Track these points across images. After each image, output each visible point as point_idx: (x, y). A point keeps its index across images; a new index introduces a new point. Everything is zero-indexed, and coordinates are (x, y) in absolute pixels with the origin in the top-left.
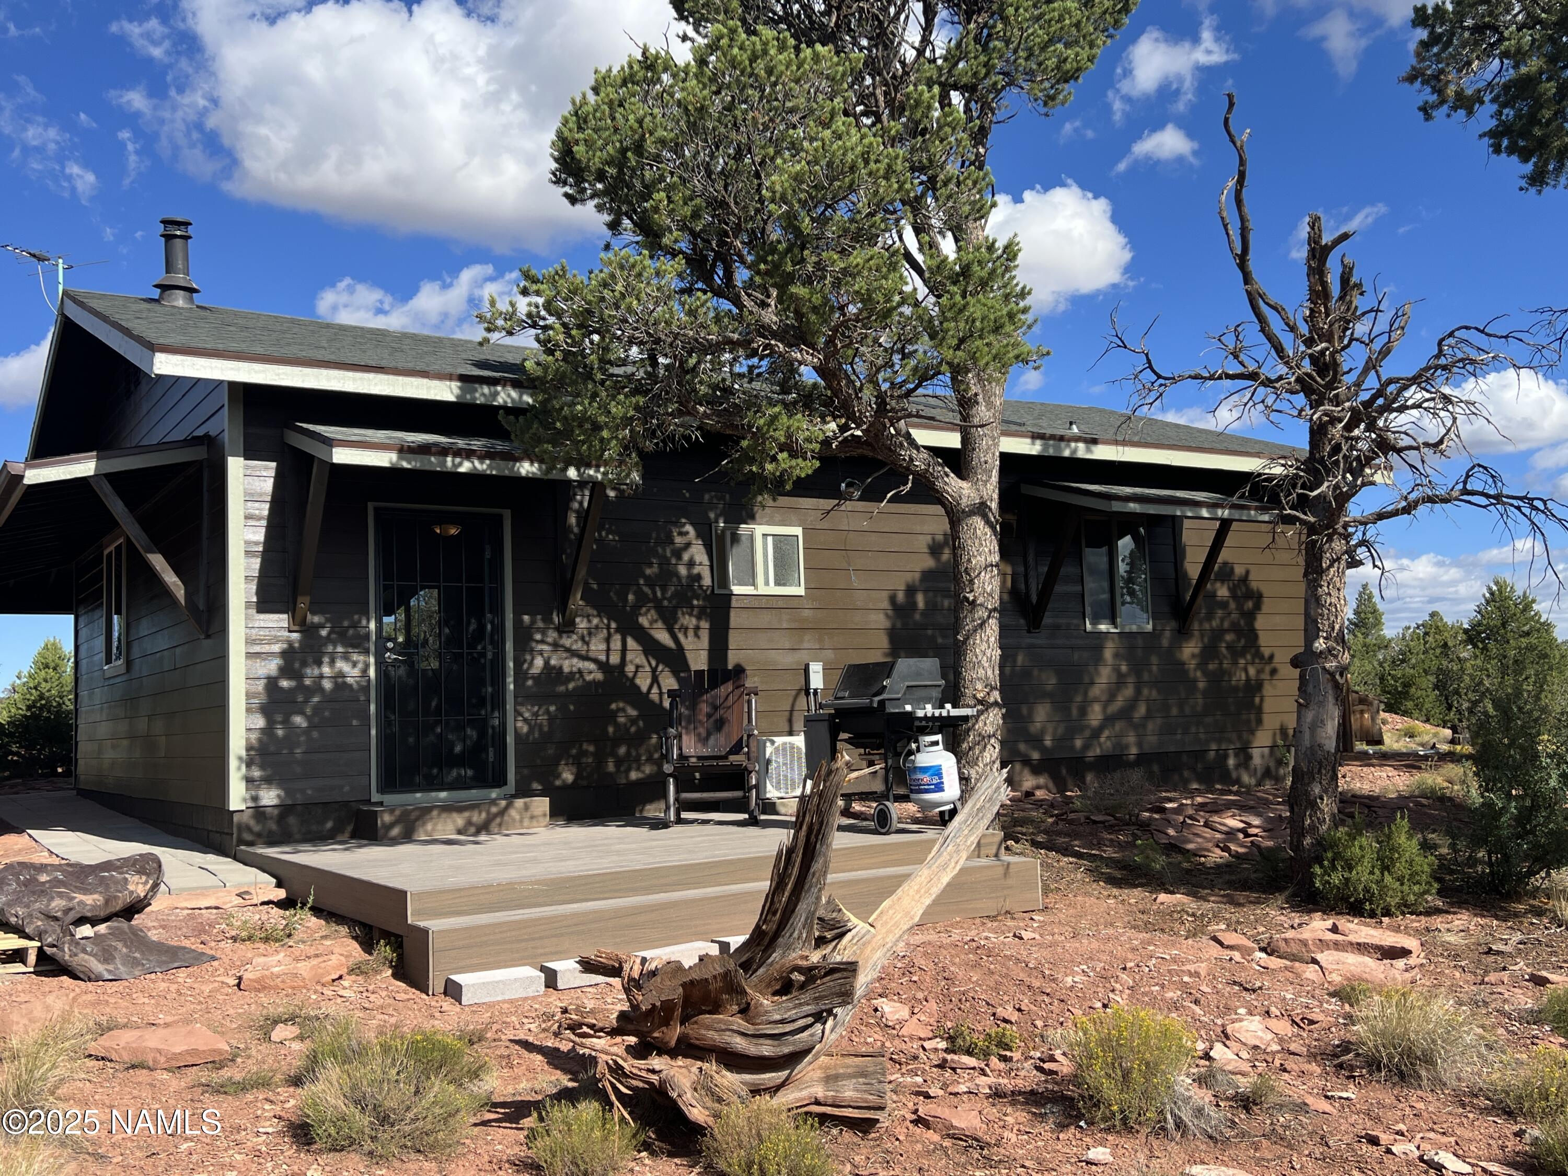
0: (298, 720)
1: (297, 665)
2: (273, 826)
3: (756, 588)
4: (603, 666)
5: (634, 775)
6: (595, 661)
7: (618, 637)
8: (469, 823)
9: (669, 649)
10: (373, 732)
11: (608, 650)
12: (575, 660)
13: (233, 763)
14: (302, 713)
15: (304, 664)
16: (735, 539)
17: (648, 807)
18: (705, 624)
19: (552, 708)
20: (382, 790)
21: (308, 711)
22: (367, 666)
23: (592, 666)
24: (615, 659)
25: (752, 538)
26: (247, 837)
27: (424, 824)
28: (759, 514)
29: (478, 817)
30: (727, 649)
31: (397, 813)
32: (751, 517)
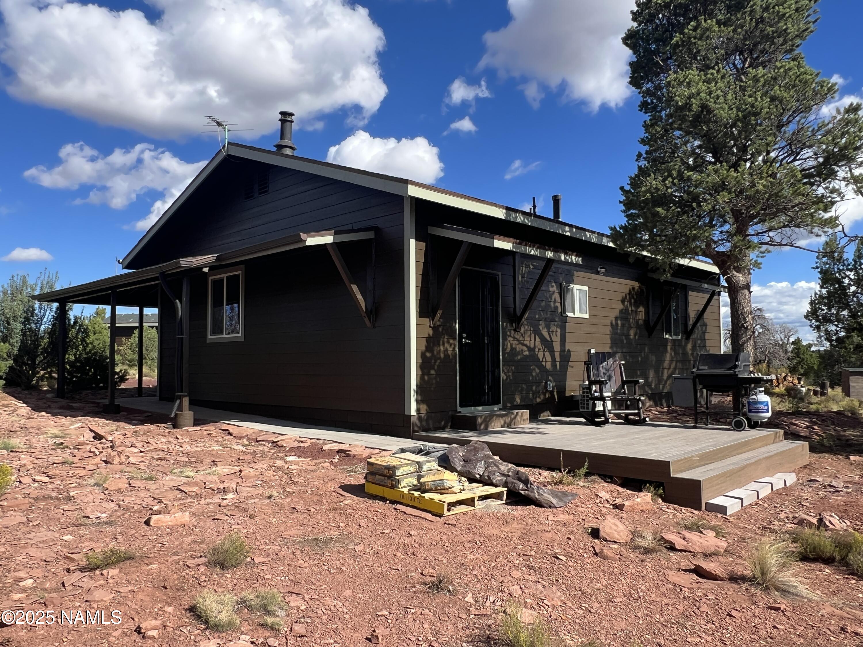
0: (433, 372)
1: (432, 345)
2: (424, 423)
3: (574, 314)
4: (530, 349)
5: (538, 400)
6: (526, 346)
7: (533, 335)
8: (505, 423)
9: (548, 341)
10: (458, 378)
11: (530, 341)
12: (520, 346)
13: (412, 393)
14: (434, 369)
15: (434, 345)
16: (568, 290)
17: (542, 415)
18: (559, 330)
19: (513, 368)
20: (461, 406)
21: (436, 367)
22: (455, 346)
23: (525, 349)
24: (532, 346)
25: (573, 290)
26: (416, 429)
27: (491, 423)
28: (575, 279)
29: (508, 420)
30: (565, 342)
31: (483, 417)
32: (572, 282)
